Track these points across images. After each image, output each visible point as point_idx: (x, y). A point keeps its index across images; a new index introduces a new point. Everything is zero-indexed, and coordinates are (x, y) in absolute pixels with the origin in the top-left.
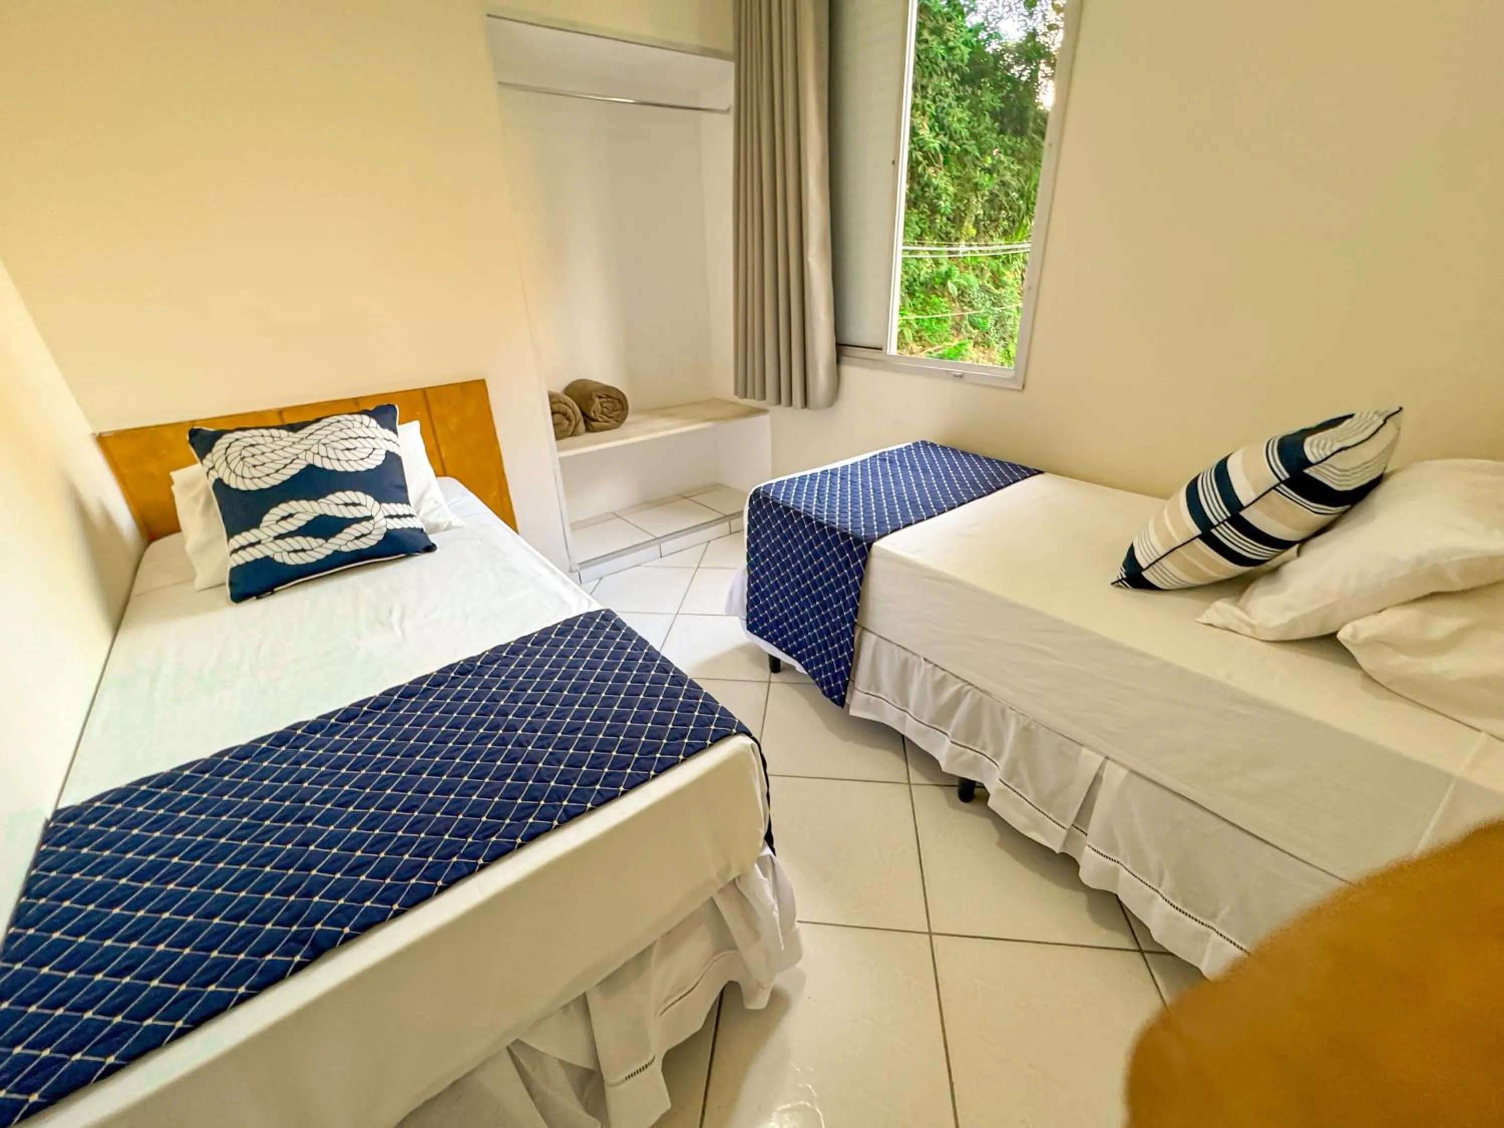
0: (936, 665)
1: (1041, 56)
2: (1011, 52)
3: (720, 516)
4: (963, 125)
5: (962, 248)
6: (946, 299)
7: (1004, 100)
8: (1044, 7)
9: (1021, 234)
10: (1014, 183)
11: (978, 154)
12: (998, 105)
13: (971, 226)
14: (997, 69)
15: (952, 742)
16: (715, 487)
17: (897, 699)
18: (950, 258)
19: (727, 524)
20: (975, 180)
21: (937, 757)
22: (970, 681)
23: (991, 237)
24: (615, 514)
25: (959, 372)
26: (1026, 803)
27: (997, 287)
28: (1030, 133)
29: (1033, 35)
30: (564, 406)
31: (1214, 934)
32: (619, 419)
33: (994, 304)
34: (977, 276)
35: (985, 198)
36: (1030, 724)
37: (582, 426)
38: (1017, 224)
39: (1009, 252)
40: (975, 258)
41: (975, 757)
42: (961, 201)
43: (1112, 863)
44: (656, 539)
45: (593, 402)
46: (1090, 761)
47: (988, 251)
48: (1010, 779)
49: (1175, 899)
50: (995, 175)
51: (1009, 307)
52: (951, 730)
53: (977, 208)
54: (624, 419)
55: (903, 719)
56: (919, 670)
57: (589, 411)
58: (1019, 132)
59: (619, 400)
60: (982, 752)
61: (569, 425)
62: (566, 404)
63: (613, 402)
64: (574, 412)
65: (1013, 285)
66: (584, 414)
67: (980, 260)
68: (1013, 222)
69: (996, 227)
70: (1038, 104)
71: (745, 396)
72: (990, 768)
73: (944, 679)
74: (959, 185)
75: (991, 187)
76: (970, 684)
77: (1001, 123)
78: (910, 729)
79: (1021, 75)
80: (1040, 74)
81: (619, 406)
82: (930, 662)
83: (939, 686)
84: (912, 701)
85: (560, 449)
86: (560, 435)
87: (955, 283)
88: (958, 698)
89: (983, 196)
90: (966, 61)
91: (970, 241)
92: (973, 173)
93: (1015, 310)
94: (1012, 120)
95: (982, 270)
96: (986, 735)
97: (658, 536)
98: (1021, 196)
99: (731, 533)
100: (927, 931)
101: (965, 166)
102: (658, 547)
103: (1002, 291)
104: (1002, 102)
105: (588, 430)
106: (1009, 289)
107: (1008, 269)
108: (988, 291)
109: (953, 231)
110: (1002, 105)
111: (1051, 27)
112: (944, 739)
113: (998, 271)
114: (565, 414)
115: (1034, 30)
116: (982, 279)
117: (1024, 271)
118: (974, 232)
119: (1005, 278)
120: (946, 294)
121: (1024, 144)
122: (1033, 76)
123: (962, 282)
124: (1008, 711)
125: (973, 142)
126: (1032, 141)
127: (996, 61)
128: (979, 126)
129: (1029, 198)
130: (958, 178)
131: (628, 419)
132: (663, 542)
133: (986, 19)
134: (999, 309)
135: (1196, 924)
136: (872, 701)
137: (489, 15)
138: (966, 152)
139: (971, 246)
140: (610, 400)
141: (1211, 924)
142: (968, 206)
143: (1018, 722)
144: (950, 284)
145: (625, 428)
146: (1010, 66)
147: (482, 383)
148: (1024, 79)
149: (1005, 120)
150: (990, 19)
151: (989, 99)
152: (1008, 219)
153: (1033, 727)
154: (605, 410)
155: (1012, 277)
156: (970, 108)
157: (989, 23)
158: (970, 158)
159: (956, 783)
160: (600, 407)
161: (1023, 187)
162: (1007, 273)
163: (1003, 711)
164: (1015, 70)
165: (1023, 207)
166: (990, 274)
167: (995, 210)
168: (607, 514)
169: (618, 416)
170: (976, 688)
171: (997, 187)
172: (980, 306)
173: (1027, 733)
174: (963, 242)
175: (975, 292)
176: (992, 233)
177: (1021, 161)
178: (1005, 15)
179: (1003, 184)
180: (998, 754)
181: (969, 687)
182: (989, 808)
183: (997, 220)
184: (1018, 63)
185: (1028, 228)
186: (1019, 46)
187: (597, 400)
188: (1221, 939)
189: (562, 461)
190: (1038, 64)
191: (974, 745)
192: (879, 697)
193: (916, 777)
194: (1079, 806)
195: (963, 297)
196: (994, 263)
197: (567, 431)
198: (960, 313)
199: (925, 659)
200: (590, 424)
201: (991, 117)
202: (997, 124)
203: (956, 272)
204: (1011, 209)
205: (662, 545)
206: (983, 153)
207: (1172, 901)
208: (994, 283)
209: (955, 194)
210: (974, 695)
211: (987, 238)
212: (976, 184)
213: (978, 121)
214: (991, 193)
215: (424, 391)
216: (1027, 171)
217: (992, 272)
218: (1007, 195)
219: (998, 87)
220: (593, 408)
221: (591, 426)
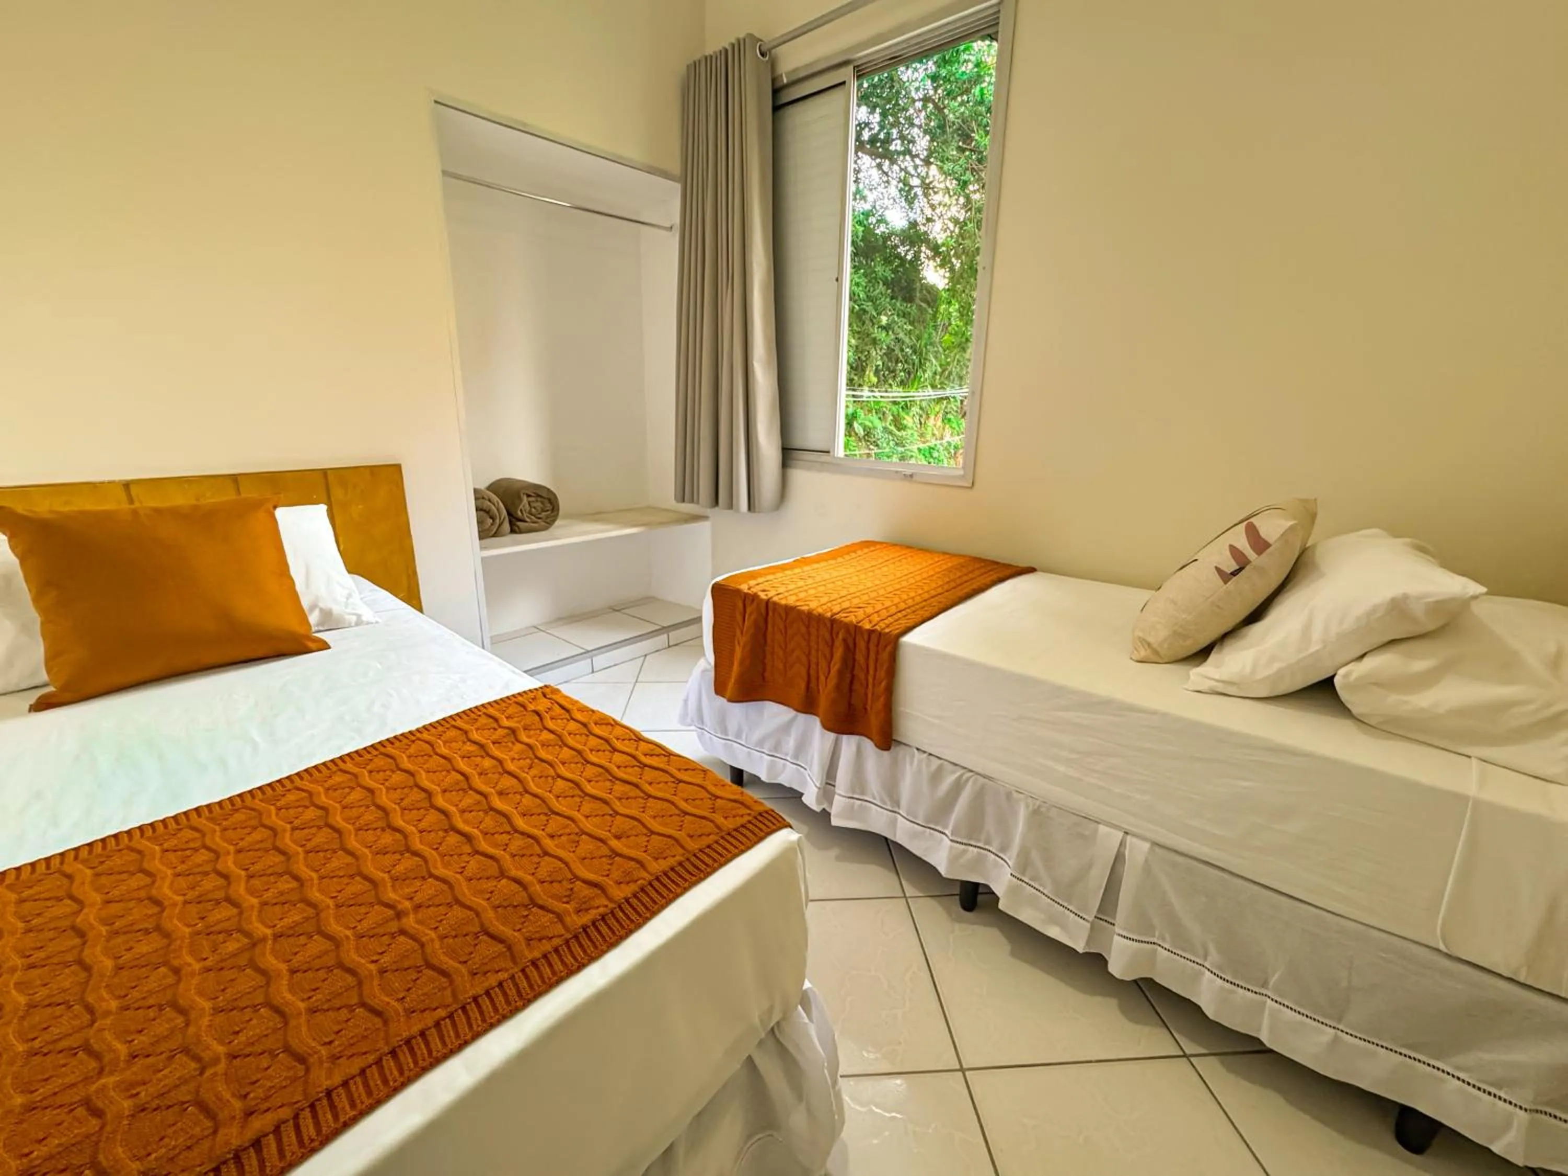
0: (930, 754)
1: (922, 242)
2: (897, 235)
3: (657, 627)
4: (860, 288)
5: (865, 393)
6: (853, 438)
7: (894, 271)
8: (922, 205)
9: (916, 384)
10: (907, 340)
11: (875, 314)
12: (890, 275)
13: (872, 374)
14: (886, 247)
15: (952, 841)
16: (648, 600)
17: (887, 800)
18: (855, 402)
19: (666, 636)
20: (873, 336)
21: (933, 863)
22: (970, 768)
23: (891, 385)
24: (535, 627)
25: (909, 472)
26: (1044, 897)
27: (899, 430)
28: (918, 301)
29: (913, 224)
30: (489, 503)
31: (1269, 1001)
32: (548, 520)
33: (897, 444)
34: (880, 418)
35: (884, 351)
36: (1039, 807)
37: (506, 526)
38: (912, 376)
39: (908, 399)
40: (878, 403)
41: (979, 853)
42: (862, 352)
43: (1150, 946)
44: (588, 652)
45: (521, 500)
46: (1109, 838)
47: (888, 397)
48: (1023, 874)
49: (1223, 972)
50: (890, 333)
51: (910, 448)
52: (950, 827)
53: (877, 360)
54: (554, 521)
55: (894, 823)
56: (912, 763)
57: (517, 508)
58: (909, 299)
59: (549, 500)
60: (987, 847)
61: (492, 524)
62: (490, 500)
63: (542, 503)
64: (498, 510)
65: (912, 428)
66: (509, 514)
67: (882, 404)
68: (909, 373)
69: (894, 377)
70: (921, 279)
71: (683, 501)
72: (996, 865)
73: (940, 769)
74: (859, 338)
75: (888, 341)
76: (971, 771)
77: (893, 291)
78: (902, 833)
79: (906, 254)
80: (922, 255)
81: (549, 506)
82: (925, 752)
83: (936, 777)
84: (904, 802)
85: (482, 548)
86: (484, 534)
87: (861, 424)
88: (958, 787)
89: (881, 350)
90: (860, 238)
91: (872, 387)
92: (871, 330)
93: (916, 451)
94: (902, 289)
95: (884, 414)
96: (990, 826)
97: (590, 648)
98: (915, 352)
99: (669, 646)
100: (958, 1067)
101: (864, 323)
102: (589, 660)
103: (903, 433)
104: (893, 273)
105: (513, 531)
106: (910, 432)
107: (908, 414)
108: (891, 433)
109: (856, 378)
110: (893, 276)
111: (929, 220)
112: (942, 840)
113: (898, 415)
114: (488, 512)
115: (915, 221)
116: (886, 422)
117: (921, 416)
118: (875, 380)
119: (905, 422)
120: (853, 434)
121: (914, 308)
122: (917, 257)
123: (867, 423)
124: (1015, 795)
125: (870, 304)
126: (920, 308)
127: (885, 242)
128: (874, 290)
129: (921, 354)
130: (859, 333)
131: (557, 523)
132: (596, 655)
133: (874, 207)
134: (903, 449)
135: (1249, 994)
136: (856, 807)
137: (436, 102)
138: (865, 311)
139: (872, 391)
140: (539, 499)
141: (1265, 992)
142: (868, 356)
143: (1027, 806)
144: (856, 425)
145: (553, 530)
146: (897, 246)
147: (398, 468)
148: (909, 257)
149: (895, 289)
150: (878, 208)
151: (880, 269)
152: (904, 370)
153: (1043, 809)
154: (533, 510)
155: (910, 420)
156: (865, 275)
157: (877, 211)
158: (868, 316)
159: (957, 891)
160: (527, 506)
161: (915, 345)
162: (906, 417)
163: (1009, 796)
164: (901, 250)
165: (917, 361)
166: (891, 418)
167: (892, 362)
168: (527, 628)
169: (547, 517)
170: (978, 774)
171: (893, 343)
172: (885, 445)
173: (1038, 816)
174: (866, 388)
175: (879, 433)
176: (890, 381)
177: (912, 323)
178: (890, 207)
179: (898, 340)
180: (1004, 848)
181: (971, 774)
182: (1001, 911)
183: (894, 371)
184: (903, 244)
185: (922, 380)
186: (903, 231)
187: (525, 498)
188: (1277, 1005)
189: (483, 560)
190: (920, 247)
191: (978, 840)
192: (866, 801)
193: (910, 891)
194: (1102, 891)
195: (869, 437)
196: (894, 408)
197: (489, 530)
198: (867, 451)
199: (918, 749)
200: (516, 525)
201: (884, 284)
202: (889, 291)
203: (861, 413)
204: (906, 361)
205: (594, 659)
206: (879, 314)
207: (1220, 974)
208: (895, 426)
209: (857, 347)
210: (975, 782)
211: (887, 386)
212: (875, 339)
213: (873, 286)
214: (888, 347)
215: (324, 472)
216: (917, 332)
217: (893, 415)
218: (902, 350)
219: (887, 261)
220: (521, 507)
221: (518, 527)
